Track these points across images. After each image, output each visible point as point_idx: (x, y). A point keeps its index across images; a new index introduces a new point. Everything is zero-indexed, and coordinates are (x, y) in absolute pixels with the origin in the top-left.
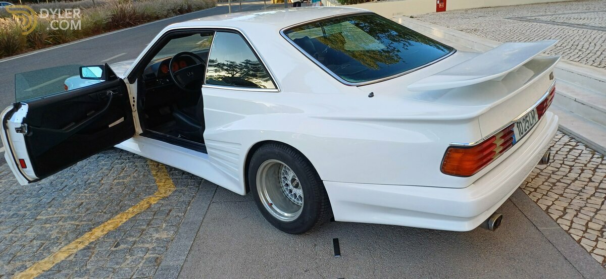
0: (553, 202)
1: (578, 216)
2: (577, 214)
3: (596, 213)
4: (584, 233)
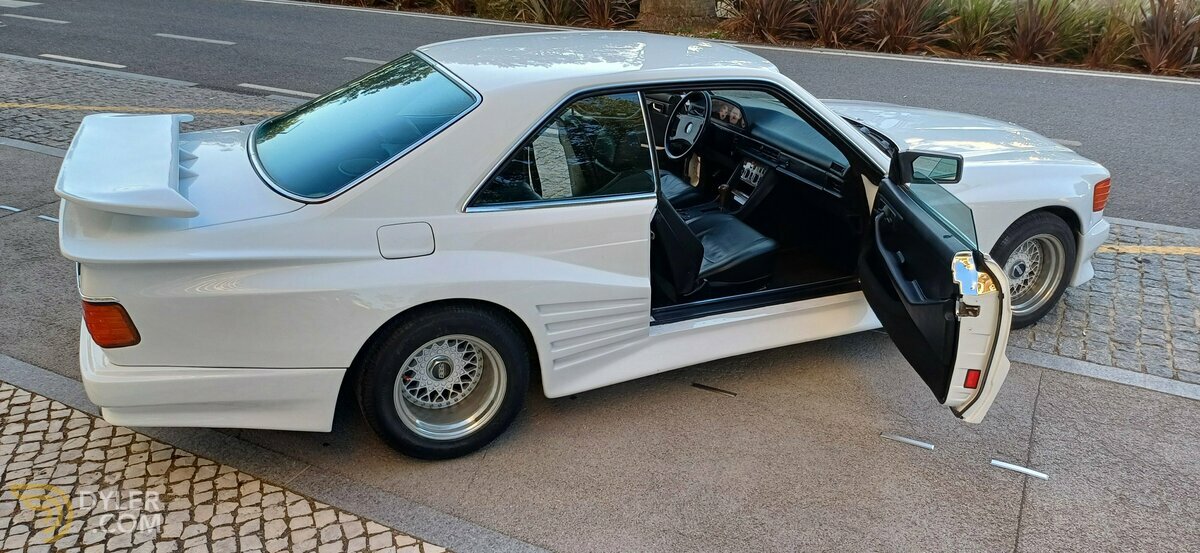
0: (89, 441)
1: (42, 434)
2: (44, 437)
3: (14, 454)
4: (28, 410)
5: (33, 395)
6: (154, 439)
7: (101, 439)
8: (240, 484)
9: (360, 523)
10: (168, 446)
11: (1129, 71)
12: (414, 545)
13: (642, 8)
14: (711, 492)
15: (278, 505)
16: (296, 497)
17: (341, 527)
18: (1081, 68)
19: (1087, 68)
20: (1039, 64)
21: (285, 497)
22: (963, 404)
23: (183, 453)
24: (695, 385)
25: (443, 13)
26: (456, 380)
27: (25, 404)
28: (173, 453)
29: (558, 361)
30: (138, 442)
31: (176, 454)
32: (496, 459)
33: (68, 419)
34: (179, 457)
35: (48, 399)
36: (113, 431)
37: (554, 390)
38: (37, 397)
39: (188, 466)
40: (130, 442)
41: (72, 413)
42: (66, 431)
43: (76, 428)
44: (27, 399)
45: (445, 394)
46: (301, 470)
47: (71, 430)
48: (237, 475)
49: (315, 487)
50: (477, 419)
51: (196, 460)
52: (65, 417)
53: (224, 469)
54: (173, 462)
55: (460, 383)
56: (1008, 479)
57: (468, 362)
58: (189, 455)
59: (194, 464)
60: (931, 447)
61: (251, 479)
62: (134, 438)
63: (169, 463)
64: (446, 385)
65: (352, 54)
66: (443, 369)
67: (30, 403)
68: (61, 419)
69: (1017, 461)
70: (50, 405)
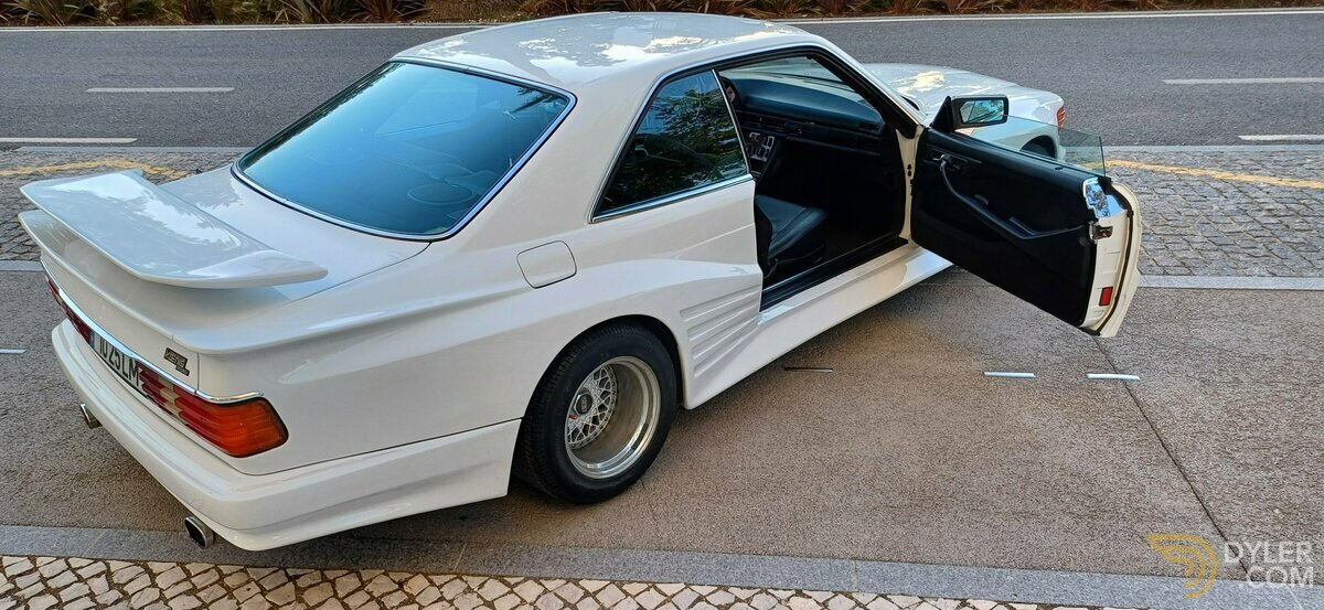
5: (32, 559)
6: (248, 566)
7: (177, 584)
8: (401, 585)
9: (571, 585)
10: (272, 569)
11: (930, 13)
12: (648, 589)
14: (886, 463)
15: (465, 592)
16: (480, 580)
17: (556, 595)
18: (888, 15)
19: (893, 14)
20: (851, 15)
21: (466, 582)
22: (1098, 322)
23: (299, 572)
24: (786, 369)
25: (173, 23)
26: (594, 411)
27: (30, 572)
28: (287, 574)
29: (697, 368)
30: (230, 575)
31: (291, 574)
32: (658, 485)
33: (108, 574)
34: (298, 577)
35: (58, 558)
36: (185, 570)
37: (694, 399)
38: (39, 560)
39: (318, 584)
40: (217, 577)
41: (108, 565)
42: (120, 587)
43: (131, 580)
44: (28, 565)
45: (585, 431)
46: (460, 550)
47: (125, 584)
48: (388, 575)
49: (491, 564)
50: (634, 447)
51: (322, 574)
52: (103, 572)
53: (366, 575)
54: (295, 584)
55: (598, 414)
56: (1112, 387)
57: (604, 389)
58: (309, 571)
59: (324, 579)
60: (1032, 375)
61: (409, 575)
62: (220, 571)
63: (290, 586)
64: (586, 419)
65: (95, 84)
66: (584, 402)
67: (36, 569)
68: (98, 575)
69: (1106, 371)
70: (68, 564)
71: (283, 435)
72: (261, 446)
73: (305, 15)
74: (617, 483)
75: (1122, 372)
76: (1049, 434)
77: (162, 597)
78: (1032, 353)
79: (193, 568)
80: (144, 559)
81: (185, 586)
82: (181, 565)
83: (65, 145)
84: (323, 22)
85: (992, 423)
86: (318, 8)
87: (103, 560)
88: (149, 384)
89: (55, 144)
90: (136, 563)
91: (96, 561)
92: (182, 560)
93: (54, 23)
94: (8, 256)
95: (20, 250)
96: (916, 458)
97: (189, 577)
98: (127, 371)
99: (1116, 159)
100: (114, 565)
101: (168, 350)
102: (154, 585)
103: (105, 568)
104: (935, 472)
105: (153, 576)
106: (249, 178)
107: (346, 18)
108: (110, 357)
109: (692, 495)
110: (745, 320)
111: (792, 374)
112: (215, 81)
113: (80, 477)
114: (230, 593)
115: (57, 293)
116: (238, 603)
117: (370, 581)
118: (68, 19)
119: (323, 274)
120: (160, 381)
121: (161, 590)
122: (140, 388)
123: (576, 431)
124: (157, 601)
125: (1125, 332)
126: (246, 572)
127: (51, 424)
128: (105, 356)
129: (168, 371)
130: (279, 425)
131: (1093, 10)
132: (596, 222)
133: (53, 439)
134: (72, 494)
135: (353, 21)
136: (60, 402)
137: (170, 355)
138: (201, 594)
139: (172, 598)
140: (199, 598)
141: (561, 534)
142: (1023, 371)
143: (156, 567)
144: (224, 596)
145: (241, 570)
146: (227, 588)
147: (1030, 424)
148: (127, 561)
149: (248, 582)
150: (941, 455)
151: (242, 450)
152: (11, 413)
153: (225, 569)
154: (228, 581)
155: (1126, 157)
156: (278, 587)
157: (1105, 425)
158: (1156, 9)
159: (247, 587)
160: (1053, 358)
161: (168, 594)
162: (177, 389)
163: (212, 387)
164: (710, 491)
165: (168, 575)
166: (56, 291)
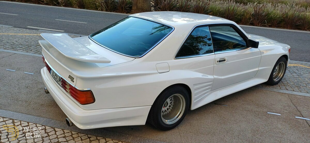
7: (61, 134)
10: (84, 134)
11: (250, 25)
13: (133, 8)
14: (242, 132)
24: (215, 104)
25: (75, 8)
26: (168, 107)
27: (27, 126)
28: (88, 136)
29: (195, 100)
30: (74, 134)
31: (89, 136)
32: (182, 128)
33: (45, 129)
34: (91, 137)
35: (34, 124)
36: (63, 131)
37: (193, 107)
38: (30, 123)
39: (95, 140)
40: (71, 134)
41: (45, 127)
42: (48, 133)
43: (50, 132)
44: (27, 124)
45: (165, 111)
46: (131, 137)
47: (49, 133)
48: (113, 141)
49: (139, 142)
50: (177, 117)
51: (97, 138)
52: (44, 129)
53: (107, 139)
54: (90, 139)
55: (169, 108)
56: (302, 121)
57: (171, 102)
58: (93, 136)
59: (97, 139)
60: (280, 115)
61: (118, 141)
62: (72, 133)
63: (88, 139)
64: (166, 109)
65: (57, 19)
66: (166, 104)
67: (28, 126)
68: (43, 129)
69: (300, 117)
70: (36, 125)
71: (93, 101)
72: (88, 102)
73: (105, 10)
74: (172, 126)
75: (305, 117)
76: (286, 131)
77: (57, 137)
78: (280, 109)
79: (66, 131)
80: (54, 127)
81: (63, 135)
82: (63, 130)
83: (49, 30)
84: (108, 11)
85: (270, 125)
86: (108, 8)
87: (44, 126)
88: (63, 84)
89: (47, 30)
90: (52, 128)
91: (43, 126)
92: (63, 129)
93: (50, 5)
94: (33, 52)
95: (36, 51)
96: (250, 132)
97: (64, 133)
98: (58, 80)
99: (299, 64)
100: (47, 128)
101: (70, 76)
102: (56, 134)
103: (45, 128)
104: (255, 136)
105: (56, 132)
106: (92, 39)
107: (114, 11)
108: (55, 76)
109: (190, 132)
110: (207, 90)
111: (217, 105)
112: (84, 21)
113: (42, 105)
114: (74, 139)
115: (44, 60)
116: (75, 142)
117: (108, 141)
118: (53, 4)
119: (110, 62)
120: (66, 83)
121: (57, 135)
122: (61, 85)
123: (163, 111)
124: (56, 138)
125: (305, 107)
126: (78, 134)
127: (37, 91)
128: (53, 76)
129: (69, 81)
130: (93, 98)
131: (291, 29)
132: (176, 59)
133: (37, 95)
134: (40, 109)
135: (116, 12)
136: (40, 87)
137: (70, 77)
138: (67, 138)
139: (59, 138)
140: (66, 139)
141: (157, 137)
142: (278, 113)
143: (57, 129)
144: (72, 139)
145: (77, 134)
146: (73, 137)
147: (280, 127)
148: (50, 127)
149: (78, 137)
150: (257, 132)
151: (84, 102)
152: (29, 88)
153: (73, 133)
154: (73, 136)
155: (302, 64)
156: (85, 139)
157: (301, 131)
158: (307, 31)
159: (78, 138)
160: (286, 111)
161: (59, 137)
162: (70, 85)
163: (79, 86)
164: (195, 132)
165: (59, 131)
166: (44, 59)
